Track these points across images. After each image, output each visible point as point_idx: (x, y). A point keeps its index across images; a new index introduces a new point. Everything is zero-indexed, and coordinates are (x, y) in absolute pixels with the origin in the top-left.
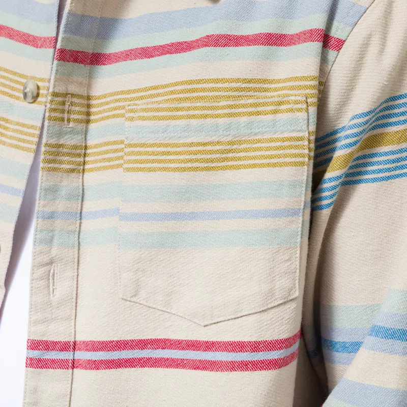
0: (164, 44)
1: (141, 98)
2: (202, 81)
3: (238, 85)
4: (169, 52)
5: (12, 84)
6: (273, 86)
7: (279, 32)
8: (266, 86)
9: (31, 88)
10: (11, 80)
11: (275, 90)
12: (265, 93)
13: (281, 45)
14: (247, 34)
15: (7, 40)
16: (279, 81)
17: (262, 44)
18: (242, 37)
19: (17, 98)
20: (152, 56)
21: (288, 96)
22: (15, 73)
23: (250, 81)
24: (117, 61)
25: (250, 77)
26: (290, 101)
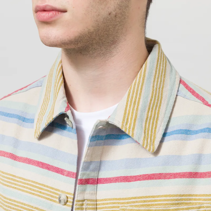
0: (136, 175)
1: (128, 203)
2: (159, 196)
3: (177, 198)
4: (139, 180)
5: (51, 194)
6: (194, 197)
7: (195, 171)
8: (190, 197)
9: (63, 197)
10: (51, 192)
11: (195, 200)
12: (190, 201)
13: (196, 177)
14: (179, 172)
15: (47, 171)
16: (196, 195)
17: (188, 177)
18: (177, 174)
19: (55, 201)
20: (130, 181)
21: (203, 204)
22: (52, 188)
23: (183, 196)
24: (111, 182)
25: (182, 193)
26: (205, 207)
